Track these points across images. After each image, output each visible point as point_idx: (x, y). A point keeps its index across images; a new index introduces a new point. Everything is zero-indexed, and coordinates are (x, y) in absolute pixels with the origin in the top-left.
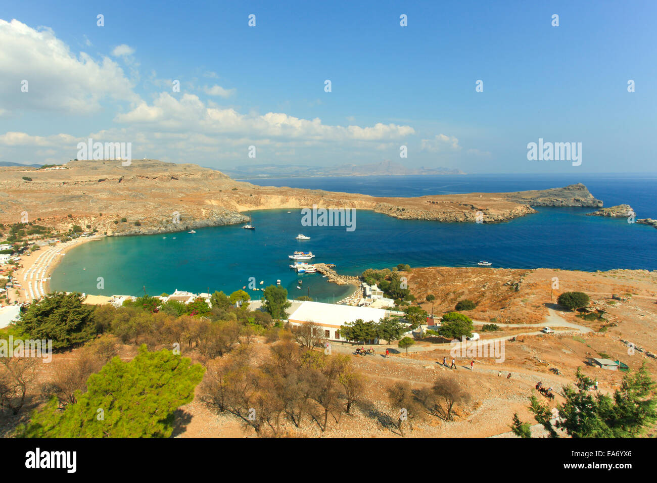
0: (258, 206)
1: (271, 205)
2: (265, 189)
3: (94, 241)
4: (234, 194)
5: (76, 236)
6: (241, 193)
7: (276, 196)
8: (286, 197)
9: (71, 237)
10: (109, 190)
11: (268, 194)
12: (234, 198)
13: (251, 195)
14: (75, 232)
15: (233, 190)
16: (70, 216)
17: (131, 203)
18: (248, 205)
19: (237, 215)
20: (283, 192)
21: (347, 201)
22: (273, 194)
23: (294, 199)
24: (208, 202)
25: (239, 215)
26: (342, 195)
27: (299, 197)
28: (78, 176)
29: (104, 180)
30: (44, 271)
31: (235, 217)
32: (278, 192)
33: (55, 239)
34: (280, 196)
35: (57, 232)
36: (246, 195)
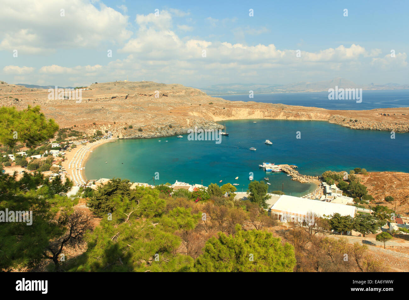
0: (229, 117)
1: (240, 116)
2: (235, 104)
3: (111, 142)
4: (211, 107)
5: (99, 138)
6: (216, 107)
7: (244, 109)
8: (253, 110)
9: (96, 139)
10: (119, 105)
11: (238, 107)
12: (211, 110)
13: (224, 108)
14: (98, 135)
15: (209, 104)
16: (94, 124)
17: (135, 114)
18: (222, 115)
19: (214, 124)
20: (250, 105)
21: (304, 113)
22: (242, 107)
23: (259, 111)
24: (190, 113)
25: (215, 124)
26: (300, 108)
27: (263, 110)
28: (98, 94)
29: (115, 97)
30: (80, 162)
31: (213, 125)
32: (246, 106)
33: (85, 140)
34: (247, 109)
35: (87, 135)
36: (220, 108)
